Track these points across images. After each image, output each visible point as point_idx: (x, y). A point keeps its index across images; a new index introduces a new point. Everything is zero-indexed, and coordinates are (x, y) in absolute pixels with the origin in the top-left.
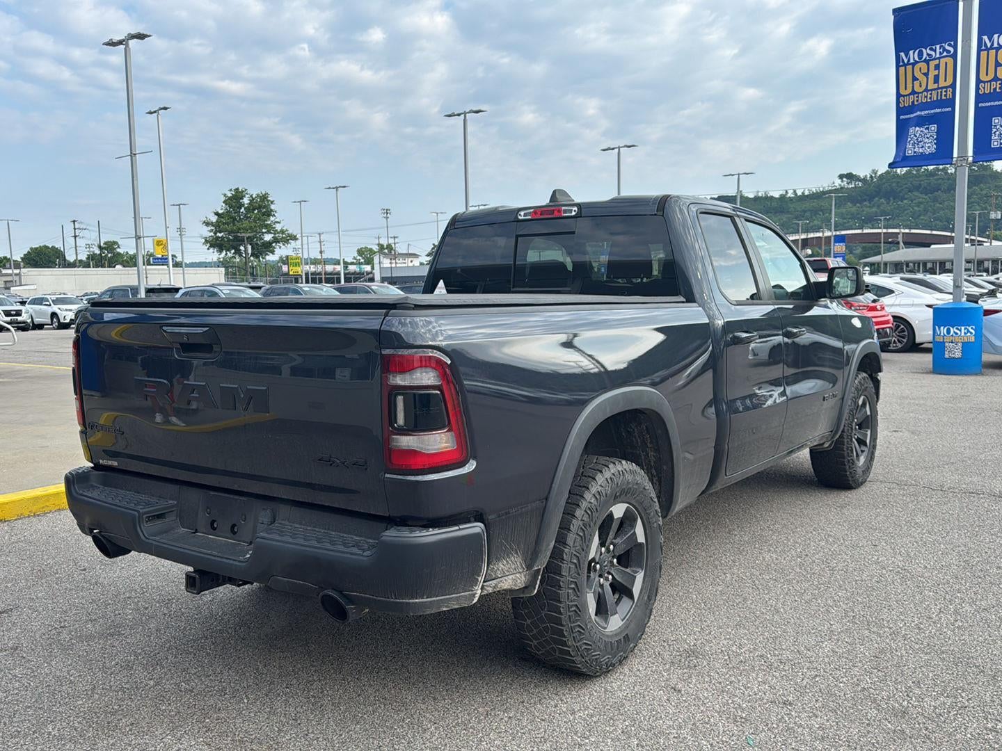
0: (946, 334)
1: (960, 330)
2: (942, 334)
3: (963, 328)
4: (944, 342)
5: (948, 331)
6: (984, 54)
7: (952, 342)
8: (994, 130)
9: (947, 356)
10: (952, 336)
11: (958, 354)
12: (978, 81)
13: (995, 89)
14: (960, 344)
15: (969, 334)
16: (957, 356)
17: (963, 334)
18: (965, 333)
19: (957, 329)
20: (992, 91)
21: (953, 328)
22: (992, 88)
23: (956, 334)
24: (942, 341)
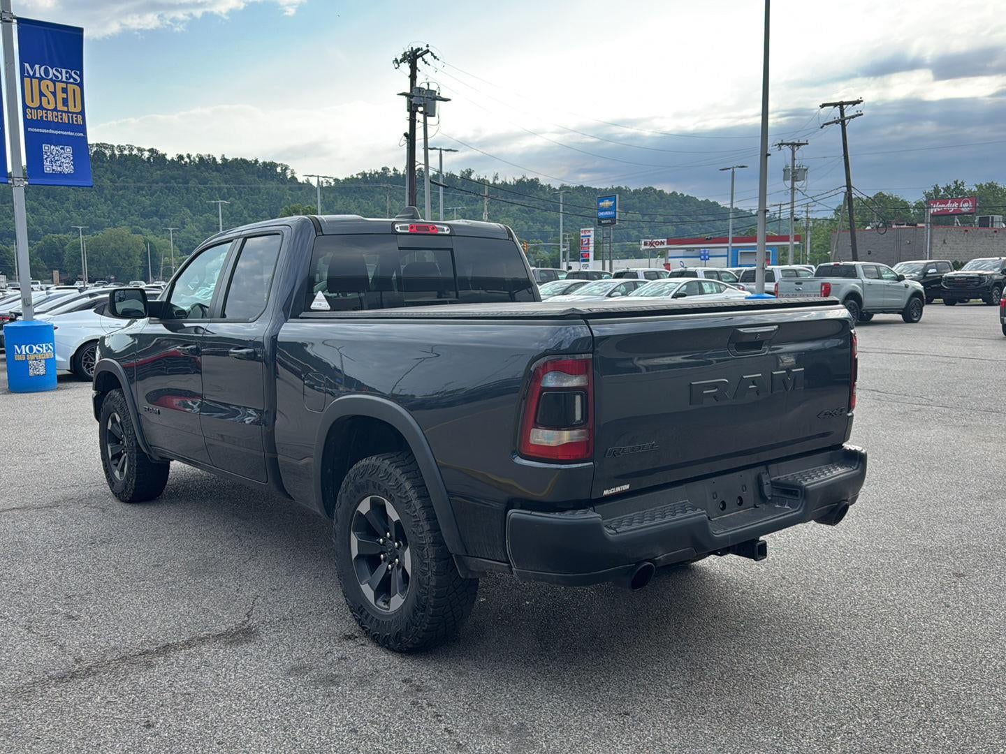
0: (28, 352)
1: (42, 348)
2: (24, 353)
3: (44, 345)
4: (26, 361)
5: (31, 350)
6: (27, 80)
7: (36, 360)
8: (45, 156)
9: (31, 374)
10: (35, 353)
11: (42, 371)
12: (25, 106)
13: (42, 117)
14: (43, 361)
15: (49, 351)
16: (42, 373)
17: (45, 352)
18: (47, 351)
19: (39, 346)
20: (39, 118)
21: (35, 346)
22: (39, 116)
23: (39, 351)
24: (24, 359)
